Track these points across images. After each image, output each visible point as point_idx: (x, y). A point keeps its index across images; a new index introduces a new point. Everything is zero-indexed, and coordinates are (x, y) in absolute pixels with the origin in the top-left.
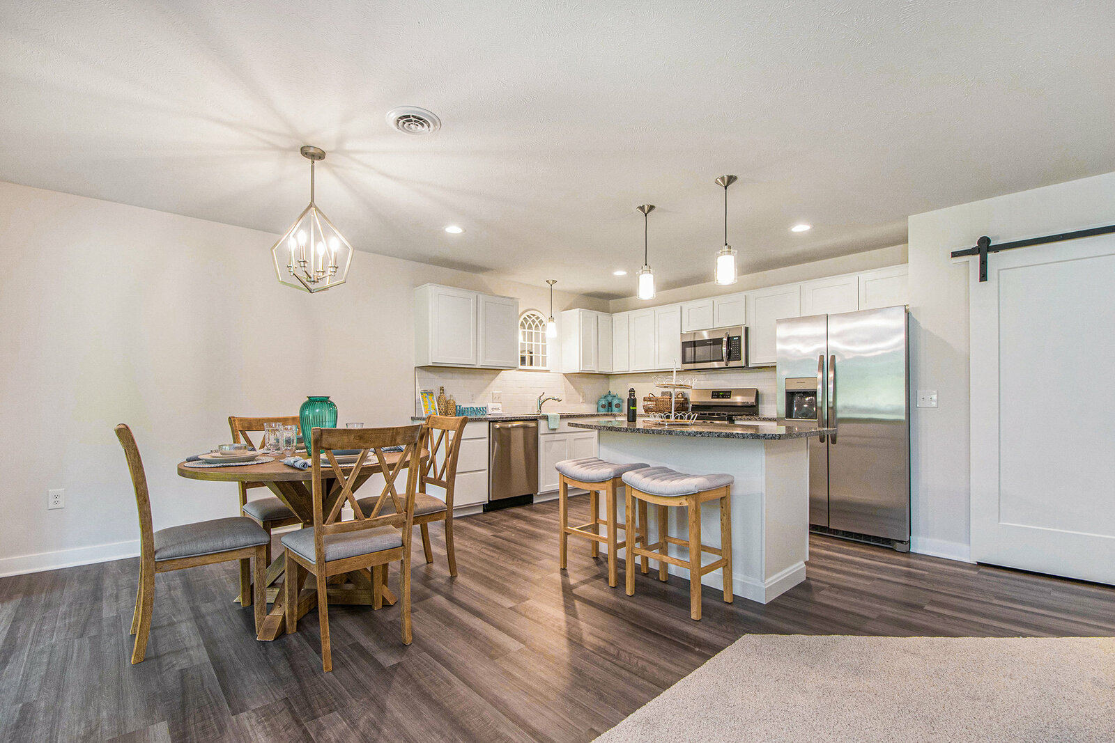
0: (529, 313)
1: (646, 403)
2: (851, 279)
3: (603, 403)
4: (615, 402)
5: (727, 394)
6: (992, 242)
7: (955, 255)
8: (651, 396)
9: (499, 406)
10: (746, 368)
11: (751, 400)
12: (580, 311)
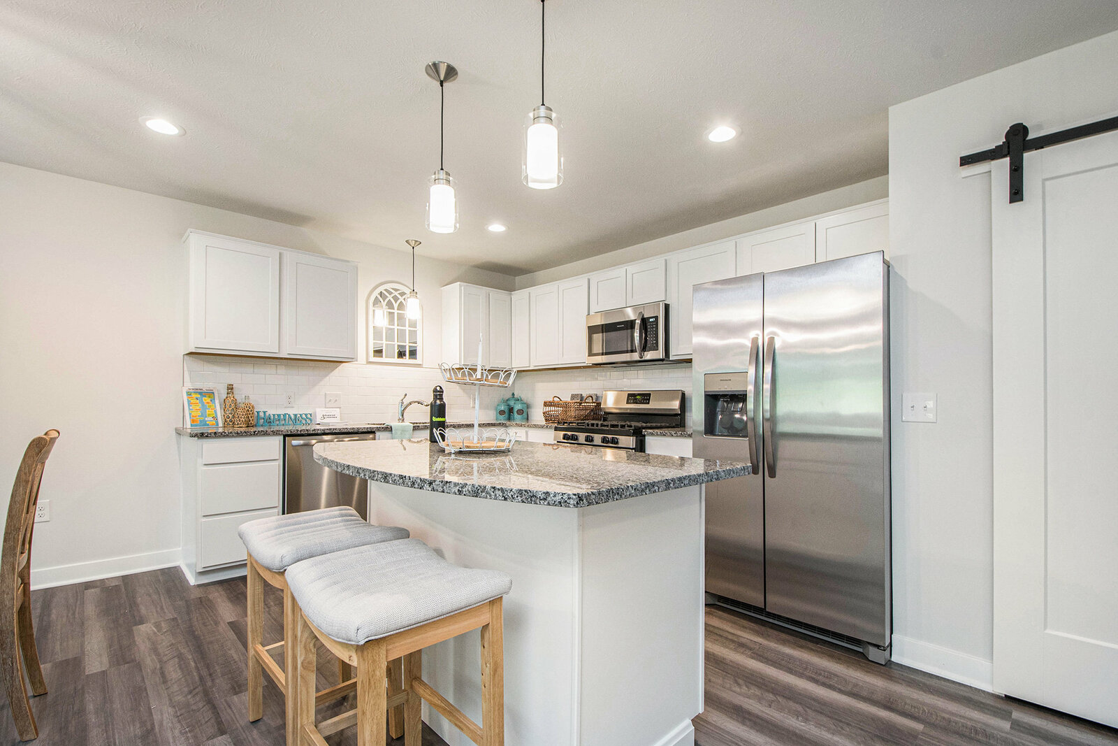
0: (388, 286)
1: (548, 409)
2: (806, 226)
3: (502, 408)
4: (518, 407)
5: (646, 397)
6: (1029, 134)
7: (966, 161)
8: (556, 399)
9: (336, 412)
10: (665, 360)
11: (675, 405)
12: (460, 286)
